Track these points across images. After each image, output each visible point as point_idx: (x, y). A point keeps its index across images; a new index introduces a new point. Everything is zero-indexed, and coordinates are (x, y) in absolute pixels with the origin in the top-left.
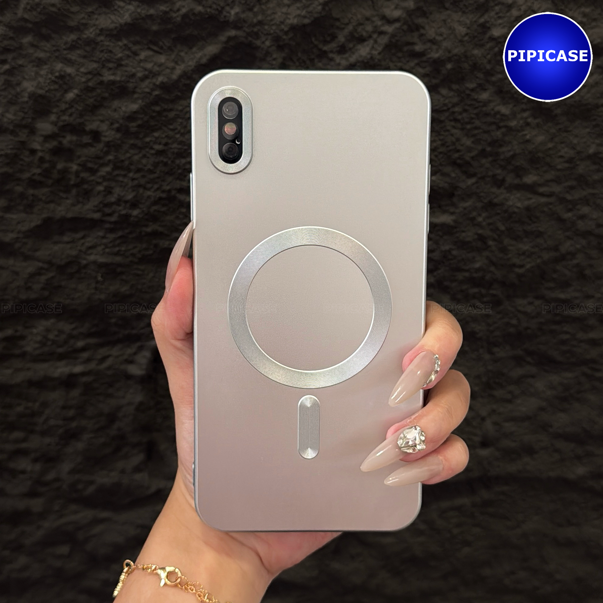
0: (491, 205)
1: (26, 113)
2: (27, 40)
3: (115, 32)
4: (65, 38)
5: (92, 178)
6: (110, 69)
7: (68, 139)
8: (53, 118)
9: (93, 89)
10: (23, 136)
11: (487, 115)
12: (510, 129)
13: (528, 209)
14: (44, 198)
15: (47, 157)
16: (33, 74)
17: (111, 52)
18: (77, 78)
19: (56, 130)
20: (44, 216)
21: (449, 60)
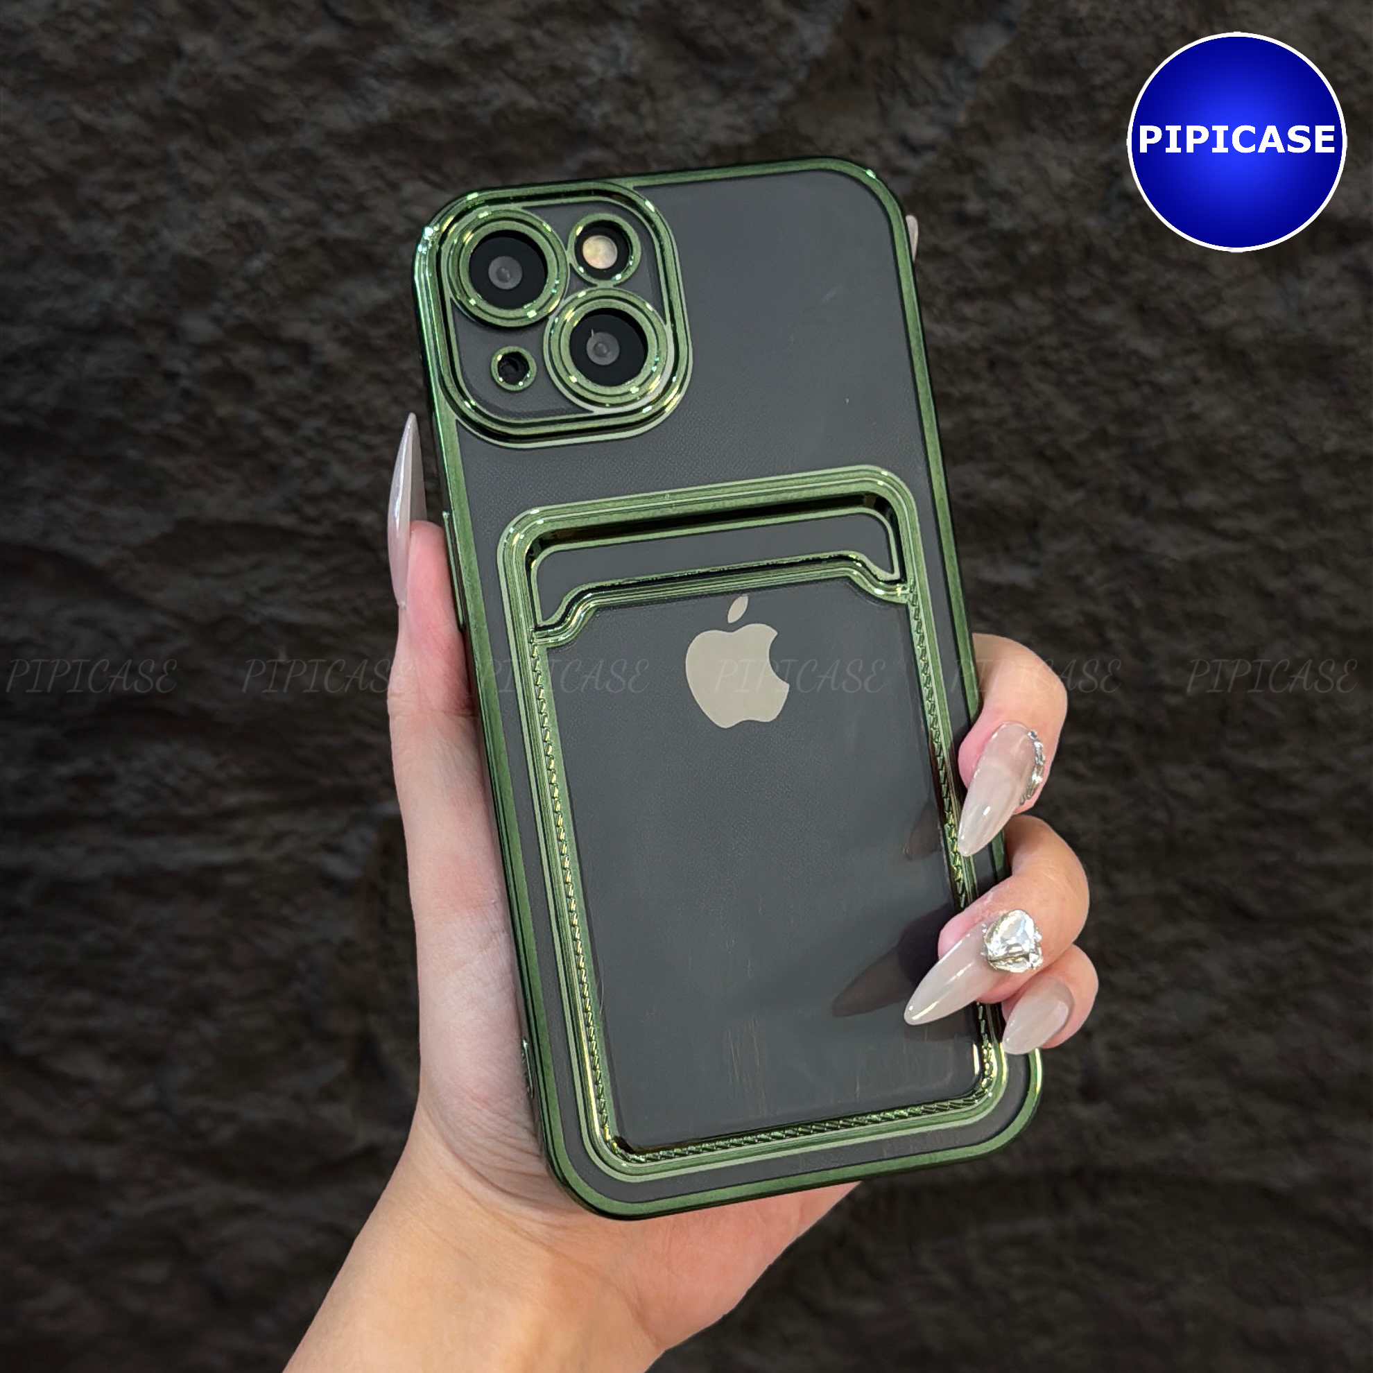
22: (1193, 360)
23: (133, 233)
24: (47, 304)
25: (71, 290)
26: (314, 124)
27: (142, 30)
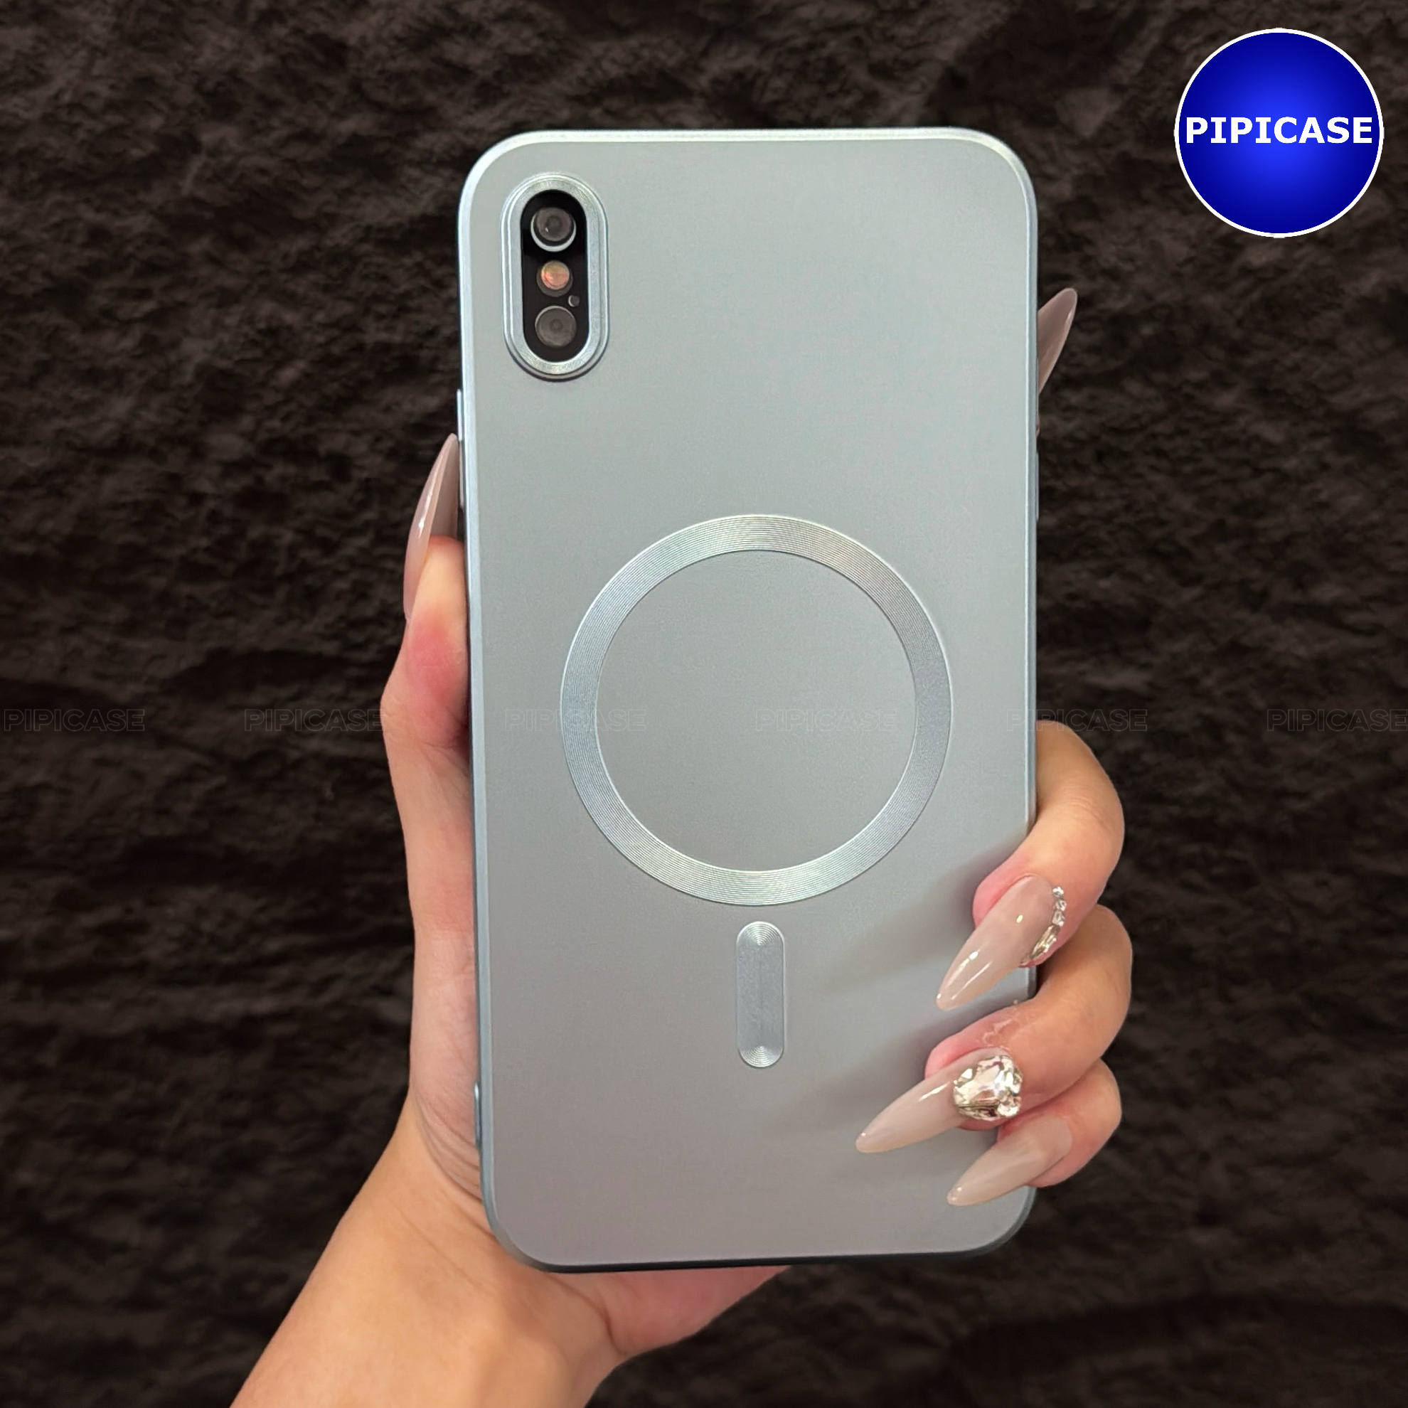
0: (1235, 649)
1: (186, 411)
2: (200, 246)
3: (397, 236)
4: (284, 246)
5: (325, 562)
6: (380, 317)
7: (278, 472)
8: (247, 422)
9: (338, 362)
10: (176, 461)
11: (1230, 442)
12: (1284, 477)
13: (1322, 662)
14: (214, 604)
15: (228, 511)
16: (207, 323)
17: (384, 278)
18: (307, 336)
19: (250, 449)
20: (211, 644)
21: (1149, 315)
22: (1318, 445)
23: (150, 345)
24: (58, 423)
25: (84, 408)
26: (352, 219)
27: (156, 122)
